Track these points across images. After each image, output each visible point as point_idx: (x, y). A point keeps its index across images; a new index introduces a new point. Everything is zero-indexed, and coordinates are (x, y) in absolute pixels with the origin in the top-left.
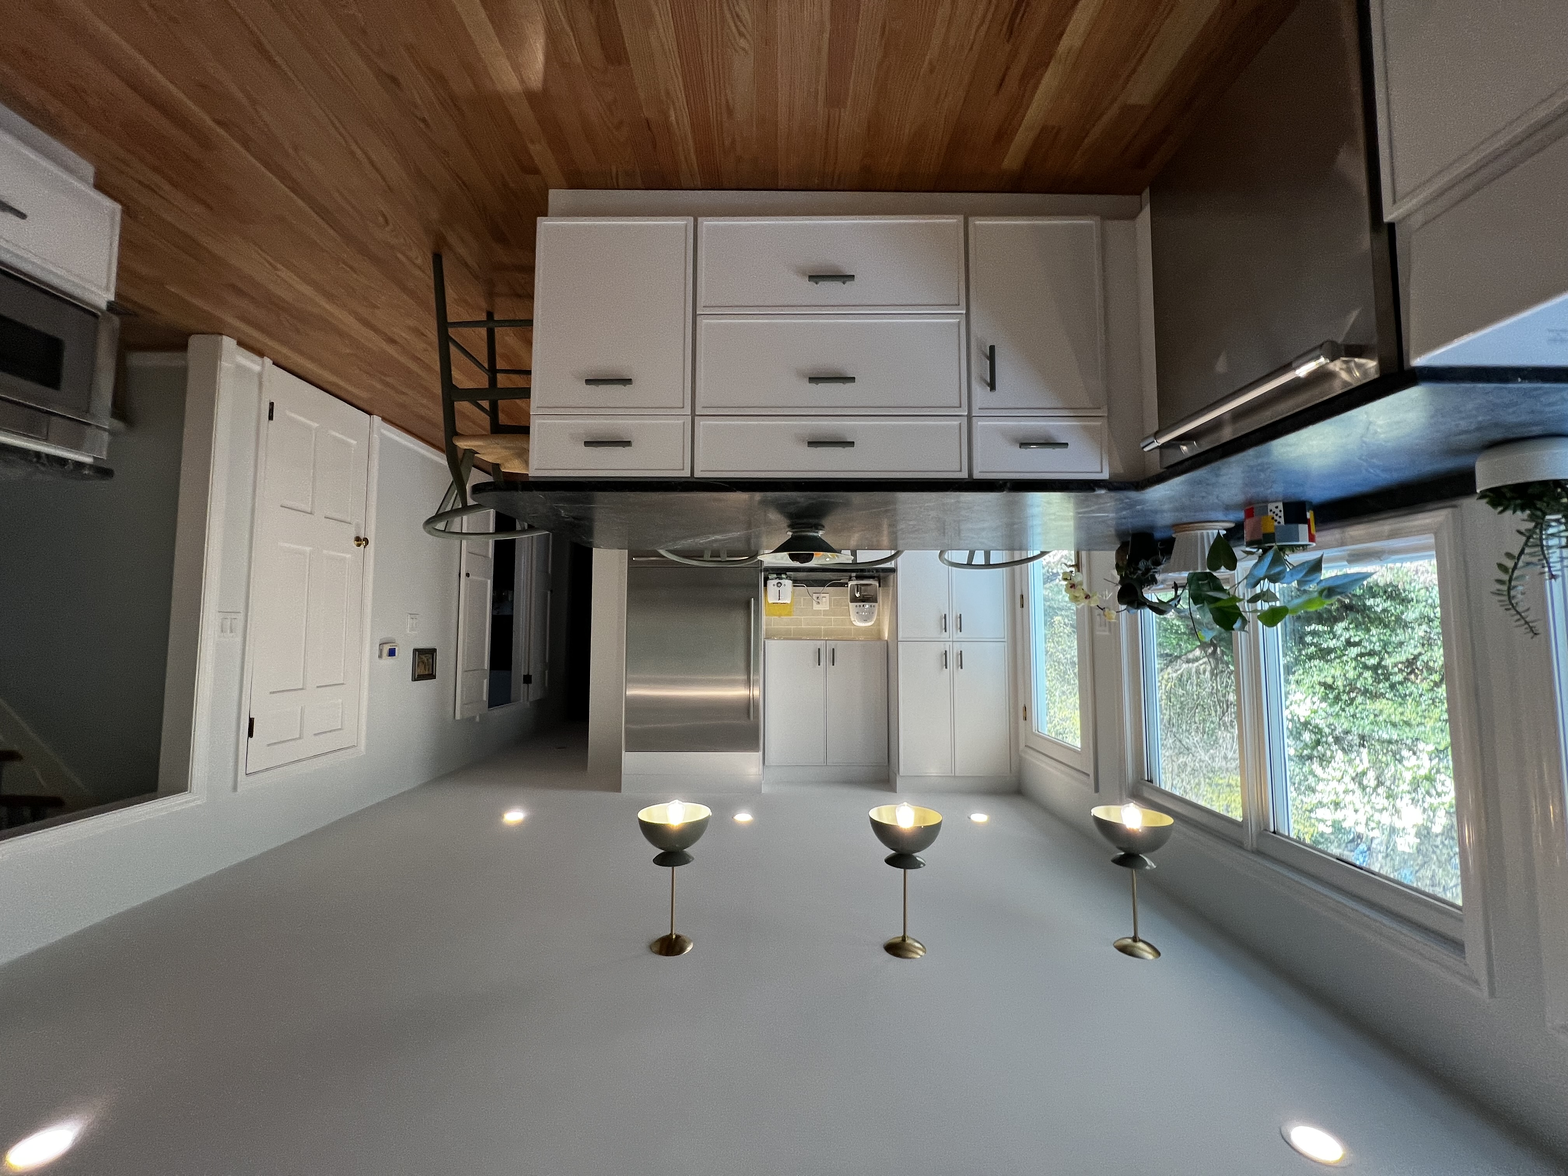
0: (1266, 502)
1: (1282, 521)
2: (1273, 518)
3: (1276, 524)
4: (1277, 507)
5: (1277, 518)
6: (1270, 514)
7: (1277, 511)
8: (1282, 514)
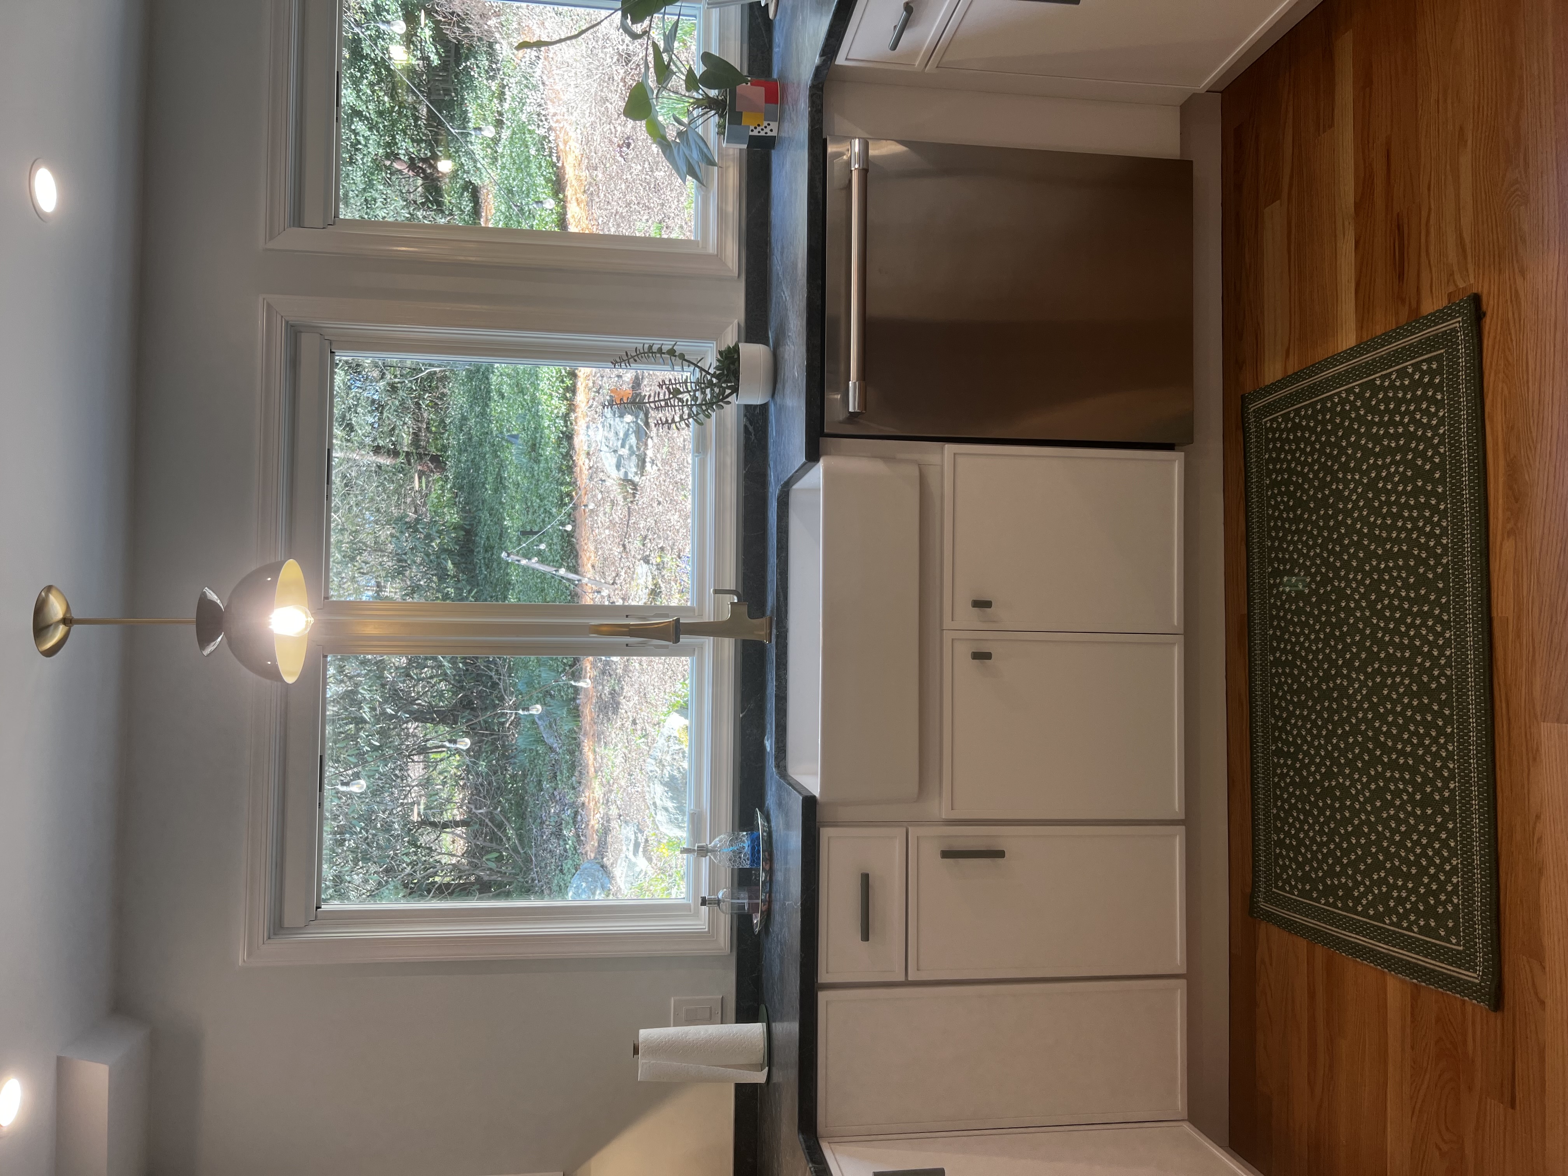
0: (780, 121)
1: (755, 133)
2: (759, 125)
3: (752, 127)
4: (771, 130)
5: (759, 129)
6: (765, 124)
7: (768, 130)
8: (762, 133)
